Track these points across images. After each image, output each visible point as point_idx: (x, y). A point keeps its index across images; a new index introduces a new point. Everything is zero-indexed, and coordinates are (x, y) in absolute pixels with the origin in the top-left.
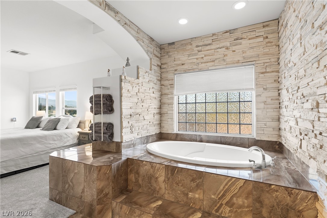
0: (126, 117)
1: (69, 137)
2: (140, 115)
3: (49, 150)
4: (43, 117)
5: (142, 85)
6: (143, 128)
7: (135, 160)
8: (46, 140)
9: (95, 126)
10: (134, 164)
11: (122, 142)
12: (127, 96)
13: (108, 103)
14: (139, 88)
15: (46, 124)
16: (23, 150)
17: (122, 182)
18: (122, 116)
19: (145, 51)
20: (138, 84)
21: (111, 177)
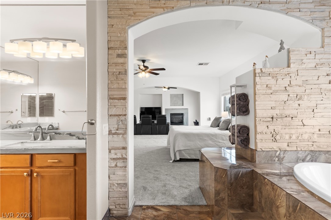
0: (262, 120)
2: (292, 118)
4: (222, 118)
5: (298, 75)
6: (300, 138)
7: (258, 174)
9: (232, 128)
10: (258, 179)
11: (256, 150)
12: (265, 94)
13: (242, 103)
14: (290, 79)
17: (244, 195)
18: (256, 118)
19: (307, 21)
20: (288, 74)
21: (226, 182)
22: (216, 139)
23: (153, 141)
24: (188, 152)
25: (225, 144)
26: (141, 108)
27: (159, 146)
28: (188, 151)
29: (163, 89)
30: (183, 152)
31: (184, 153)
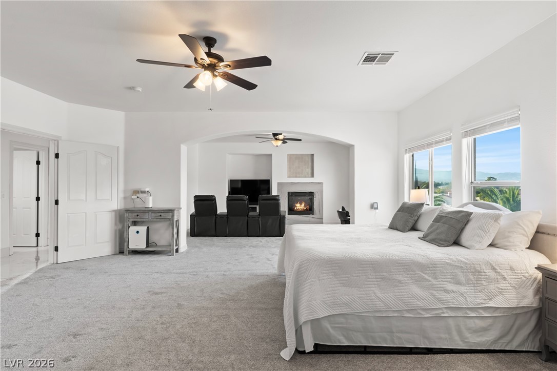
1: (505, 279)
3: (445, 311)
4: (424, 206)
8: (436, 278)
15: (431, 226)
16: (380, 295)
22: (434, 282)
23: (248, 254)
24: (342, 323)
25: (466, 299)
26: (232, 182)
27: (259, 272)
28: (342, 320)
29: (272, 142)
30: (326, 325)
31: (328, 326)
